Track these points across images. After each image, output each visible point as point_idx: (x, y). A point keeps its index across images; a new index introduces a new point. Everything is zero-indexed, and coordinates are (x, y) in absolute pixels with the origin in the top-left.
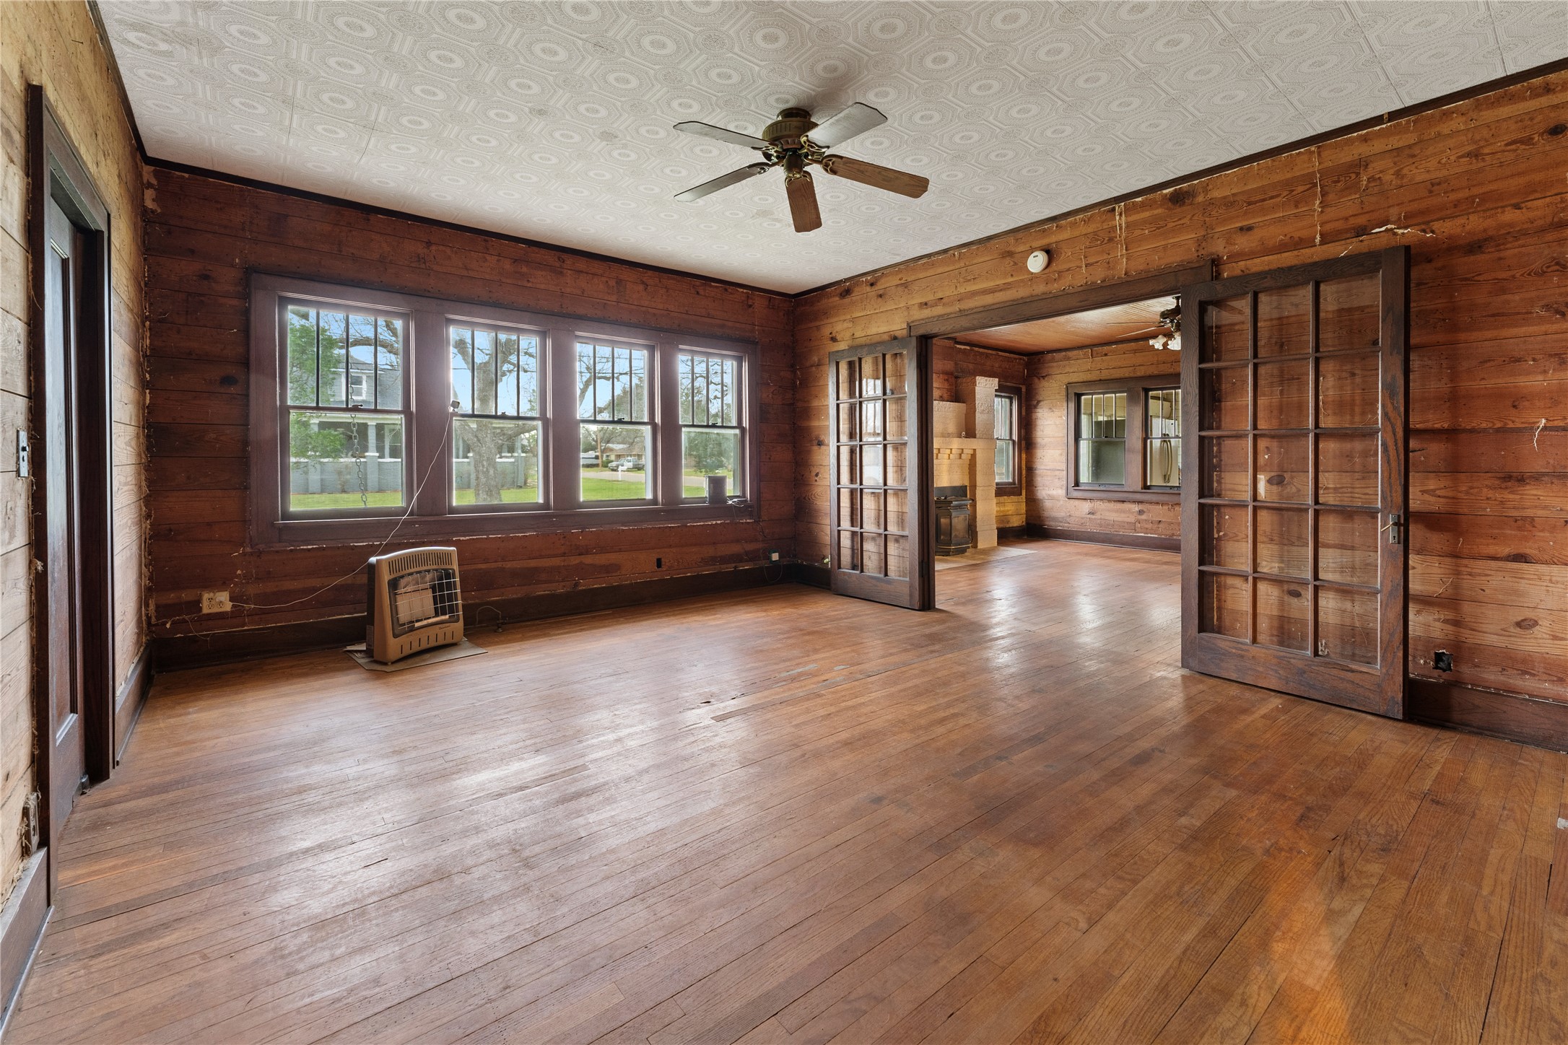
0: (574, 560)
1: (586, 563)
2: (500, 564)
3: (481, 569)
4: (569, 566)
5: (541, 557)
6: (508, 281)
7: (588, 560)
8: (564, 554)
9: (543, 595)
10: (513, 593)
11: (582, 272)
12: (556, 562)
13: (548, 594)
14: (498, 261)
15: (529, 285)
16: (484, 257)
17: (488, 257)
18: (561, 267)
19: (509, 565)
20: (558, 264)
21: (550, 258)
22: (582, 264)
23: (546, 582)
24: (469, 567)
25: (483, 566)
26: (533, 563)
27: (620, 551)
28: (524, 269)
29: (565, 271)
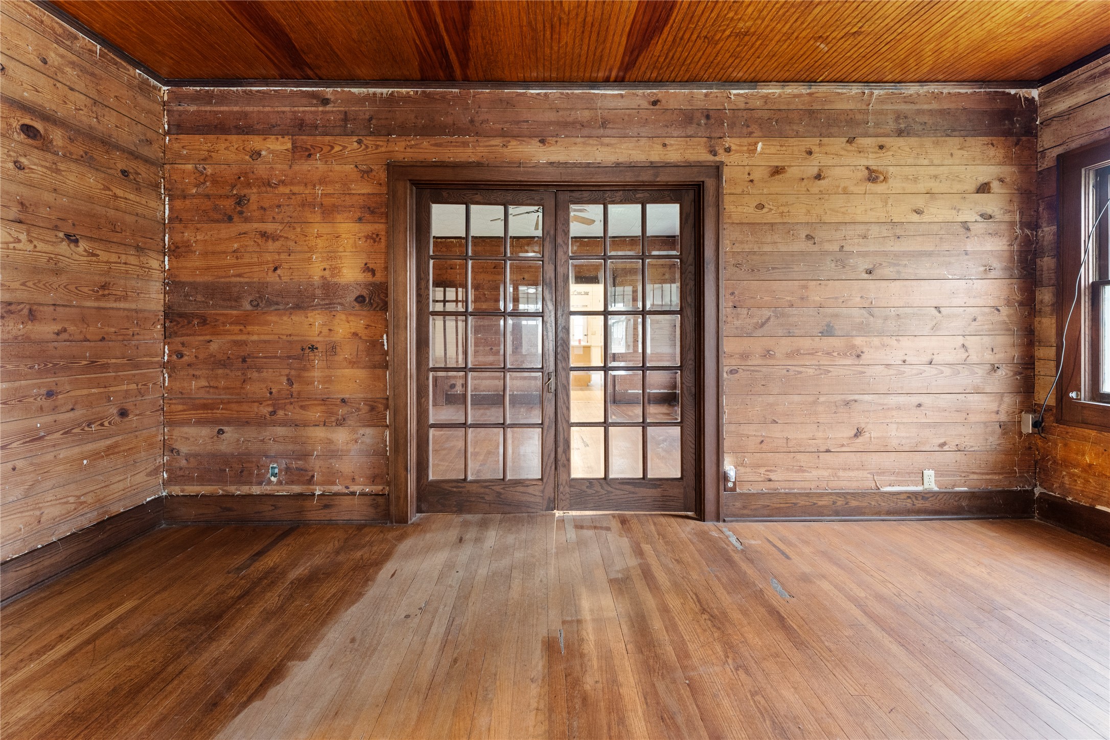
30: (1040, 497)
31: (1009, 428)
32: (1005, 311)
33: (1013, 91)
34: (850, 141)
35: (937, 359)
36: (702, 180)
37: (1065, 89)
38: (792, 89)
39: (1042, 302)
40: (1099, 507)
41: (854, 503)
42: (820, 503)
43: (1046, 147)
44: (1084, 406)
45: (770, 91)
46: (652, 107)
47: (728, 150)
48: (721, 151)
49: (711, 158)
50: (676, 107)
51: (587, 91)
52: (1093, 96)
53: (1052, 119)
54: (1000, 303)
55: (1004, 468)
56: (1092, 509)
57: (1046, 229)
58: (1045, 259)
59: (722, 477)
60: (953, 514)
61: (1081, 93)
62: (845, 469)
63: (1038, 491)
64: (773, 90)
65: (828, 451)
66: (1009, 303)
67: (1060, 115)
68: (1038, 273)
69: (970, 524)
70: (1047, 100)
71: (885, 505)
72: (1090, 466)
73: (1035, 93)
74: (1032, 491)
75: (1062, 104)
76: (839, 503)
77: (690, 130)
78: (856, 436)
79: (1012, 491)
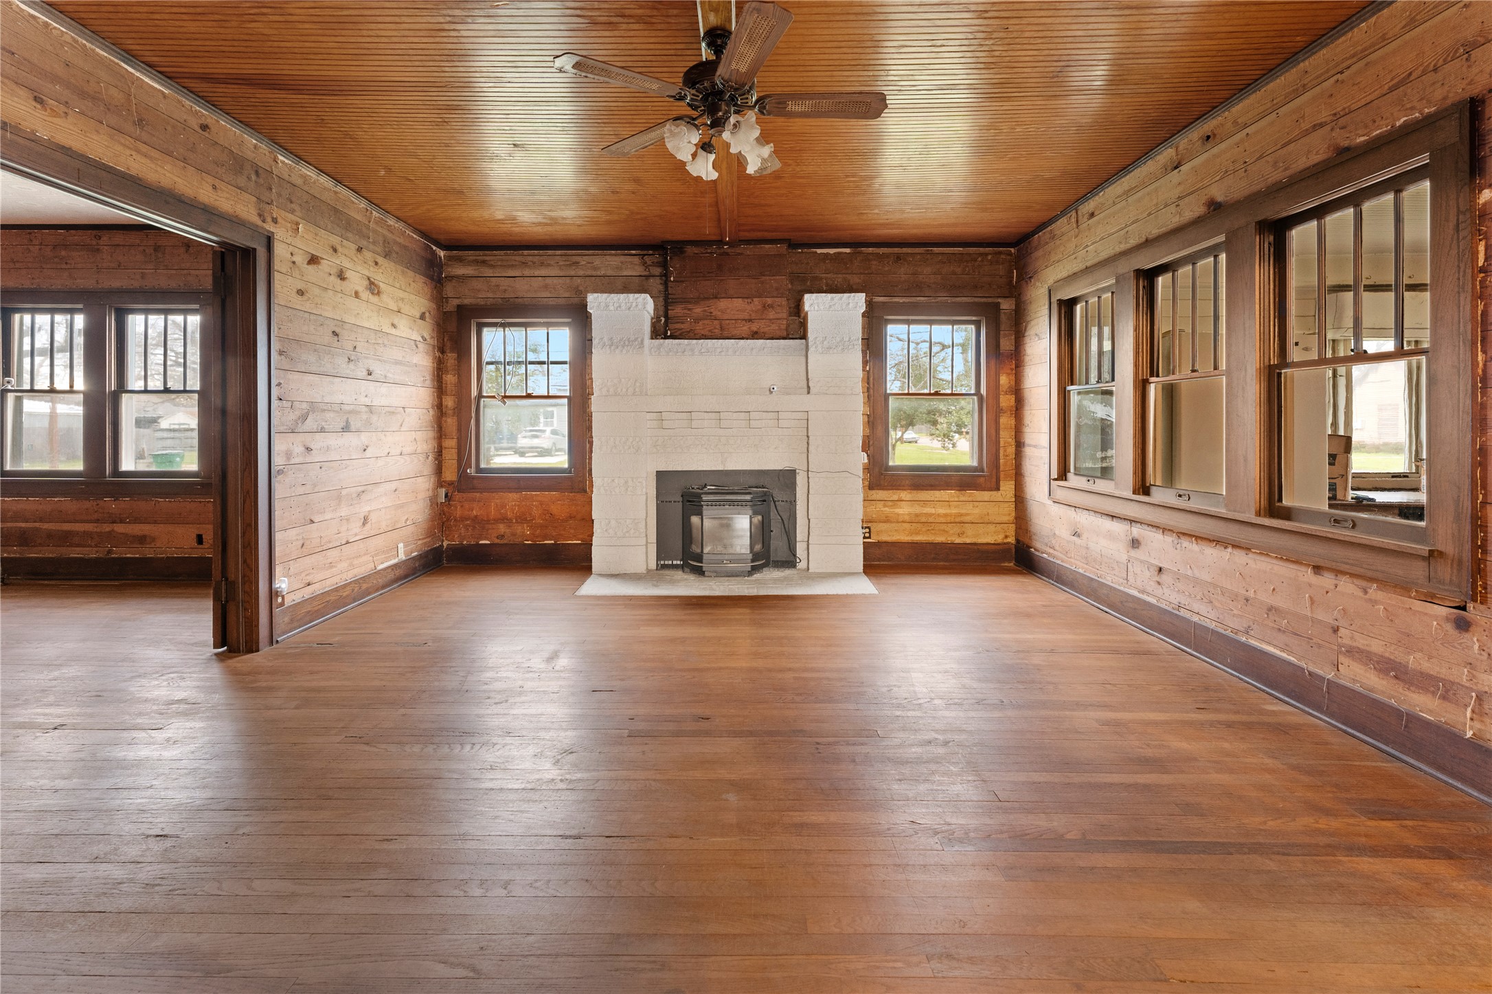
0: (107, 528)
1: (119, 531)
2: (37, 525)
3: (21, 528)
4: (101, 532)
5: (76, 521)
6: (48, 266)
7: (120, 528)
8: (97, 521)
9: (76, 558)
10: (49, 552)
11: (118, 245)
12: (89, 527)
13: (80, 558)
14: (40, 249)
15: (68, 266)
16: (28, 249)
17: (31, 248)
18: (98, 244)
19: (46, 526)
20: (94, 243)
21: (86, 237)
22: (119, 238)
23: (78, 546)
24: (9, 525)
25: (23, 525)
26: (67, 527)
27: (155, 522)
28: (63, 253)
29: (102, 247)
30: (447, 548)
31: (433, 500)
32: (431, 410)
33: (434, 248)
34: (360, 249)
35: (404, 452)
36: (254, 246)
37: (460, 260)
38: (324, 181)
39: (447, 406)
40: (481, 542)
41: (365, 586)
42: (345, 594)
43: (449, 296)
44: (474, 478)
45: (308, 173)
46: (200, 131)
47: (275, 221)
48: (269, 219)
49: (259, 223)
50: (227, 146)
51: (116, 61)
52: (476, 273)
53: (453, 277)
54: (429, 406)
55: (430, 533)
56: (478, 545)
57: (449, 355)
58: (449, 376)
59: (273, 594)
60: (413, 574)
61: (470, 268)
62: (357, 557)
63: (445, 544)
64: (310, 173)
65: (348, 543)
66: (433, 407)
67: (458, 277)
68: (444, 385)
69: (424, 579)
70: (450, 263)
71: (381, 581)
72: (476, 517)
73: (442, 253)
74: (442, 546)
75: (460, 270)
76: (356, 589)
77: (242, 181)
78: (364, 524)
79: (435, 548)
